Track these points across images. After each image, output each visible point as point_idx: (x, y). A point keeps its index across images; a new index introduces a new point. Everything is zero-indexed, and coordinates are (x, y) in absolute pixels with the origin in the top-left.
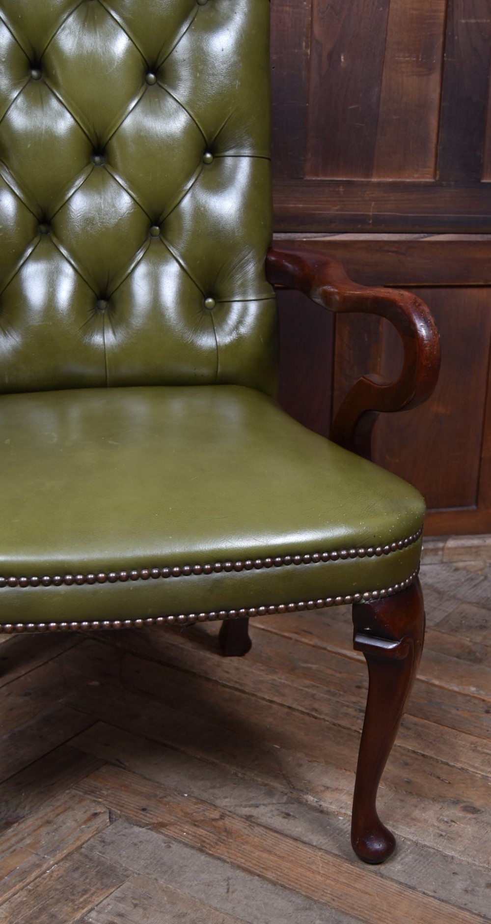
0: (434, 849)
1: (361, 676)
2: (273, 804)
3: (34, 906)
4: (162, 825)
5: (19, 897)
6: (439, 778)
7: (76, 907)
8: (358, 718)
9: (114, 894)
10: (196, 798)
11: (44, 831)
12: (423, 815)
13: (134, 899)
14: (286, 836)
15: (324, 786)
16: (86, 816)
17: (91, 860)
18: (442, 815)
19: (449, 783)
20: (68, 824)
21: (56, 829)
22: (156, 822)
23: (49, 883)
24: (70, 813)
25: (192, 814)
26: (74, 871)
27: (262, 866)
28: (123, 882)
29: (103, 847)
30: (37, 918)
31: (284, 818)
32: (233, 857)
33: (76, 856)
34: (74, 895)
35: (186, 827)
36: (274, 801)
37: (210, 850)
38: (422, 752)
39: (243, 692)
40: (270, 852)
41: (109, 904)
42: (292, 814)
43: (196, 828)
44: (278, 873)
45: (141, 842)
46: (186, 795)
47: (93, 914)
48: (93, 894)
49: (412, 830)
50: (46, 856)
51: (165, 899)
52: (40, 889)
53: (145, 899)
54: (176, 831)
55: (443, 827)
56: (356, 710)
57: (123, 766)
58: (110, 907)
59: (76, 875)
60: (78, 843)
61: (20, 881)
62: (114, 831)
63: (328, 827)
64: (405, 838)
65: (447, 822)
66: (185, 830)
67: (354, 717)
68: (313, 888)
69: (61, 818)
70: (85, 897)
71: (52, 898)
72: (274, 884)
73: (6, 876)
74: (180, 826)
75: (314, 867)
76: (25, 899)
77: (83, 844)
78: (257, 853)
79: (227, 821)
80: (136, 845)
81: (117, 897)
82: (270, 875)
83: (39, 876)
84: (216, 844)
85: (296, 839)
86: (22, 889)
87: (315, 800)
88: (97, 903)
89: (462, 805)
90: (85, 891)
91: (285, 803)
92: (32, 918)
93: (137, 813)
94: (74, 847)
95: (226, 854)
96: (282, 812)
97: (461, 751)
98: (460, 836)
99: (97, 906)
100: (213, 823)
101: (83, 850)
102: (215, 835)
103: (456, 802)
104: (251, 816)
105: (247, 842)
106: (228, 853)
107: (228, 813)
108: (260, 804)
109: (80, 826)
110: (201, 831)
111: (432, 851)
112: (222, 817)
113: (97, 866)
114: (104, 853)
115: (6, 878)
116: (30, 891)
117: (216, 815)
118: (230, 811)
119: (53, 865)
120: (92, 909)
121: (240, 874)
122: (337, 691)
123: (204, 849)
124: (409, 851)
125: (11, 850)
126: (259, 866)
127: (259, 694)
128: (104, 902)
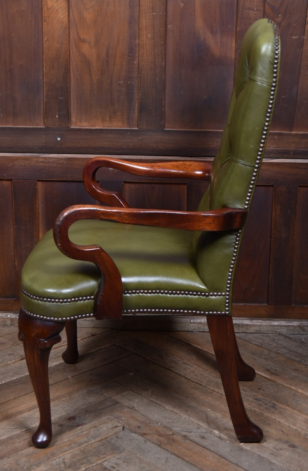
0: (267, 459)
1: (263, 384)
2: (198, 432)
3: (82, 456)
4: (145, 434)
5: (77, 452)
6: (283, 432)
7: (99, 459)
8: (253, 402)
9: (116, 457)
10: (164, 426)
11: (92, 430)
12: (268, 445)
13: (125, 459)
14: (200, 445)
15: (225, 428)
16: (112, 427)
17: (110, 443)
18: (277, 446)
19: (287, 434)
20: (104, 429)
21: (98, 430)
22: (143, 432)
23: (90, 449)
24: (106, 424)
25: (160, 431)
26: (102, 446)
27: (184, 455)
28: (121, 453)
29: (117, 439)
30: (82, 460)
31: (201, 438)
32: (172, 450)
33: (104, 441)
34: (99, 454)
35: (155, 436)
36: (199, 431)
37: (163, 446)
38: (279, 420)
39: (201, 385)
40: (189, 450)
41: (113, 460)
42: (205, 437)
43: (160, 437)
44: (191, 458)
45: (134, 439)
46: (160, 424)
47: (106, 463)
48: (107, 455)
49: (259, 450)
50: (91, 439)
51: (138, 461)
52: (86, 450)
53: (129, 460)
54: (151, 437)
55: (275, 451)
56: (253, 399)
57: (134, 409)
58: (114, 461)
59: (102, 447)
60: (107, 436)
61: (79, 446)
62: (123, 434)
63: (220, 444)
64: (255, 453)
65: (278, 449)
66: (155, 437)
67: (251, 401)
68: (204, 466)
69: (101, 426)
70: (104, 456)
71: (90, 454)
72: (187, 462)
73: (73, 444)
74: (153, 435)
75: (208, 458)
76: (78, 453)
77: (109, 437)
78: (184, 450)
79: (175, 436)
80: (131, 440)
81: (117, 458)
82: (187, 459)
83: (87, 446)
84: (167, 444)
85: (204, 447)
86: (78, 449)
87: (218, 433)
88: (108, 458)
89: (289, 444)
90: (104, 454)
91: (204, 433)
92: (80, 460)
93: (135, 428)
94: (104, 438)
95: (170, 448)
96: (201, 436)
97: (299, 421)
98: (281, 455)
99: (108, 460)
100: (168, 436)
101: (108, 439)
102: (167, 440)
103: (286, 442)
104: (186, 436)
105: (181, 445)
106: (171, 448)
107: (176, 433)
108: (192, 432)
109: (109, 430)
110: (161, 439)
111: (266, 460)
112: (173, 434)
113: (112, 446)
114: (116, 441)
115: (73, 445)
116: (81, 450)
117: (171, 433)
118: (177, 433)
119: (94, 443)
120: (106, 461)
121: (174, 457)
122: (247, 389)
123: (161, 445)
124: (255, 458)
125: (77, 435)
126: (183, 455)
127: (208, 387)
128: (112, 459)
